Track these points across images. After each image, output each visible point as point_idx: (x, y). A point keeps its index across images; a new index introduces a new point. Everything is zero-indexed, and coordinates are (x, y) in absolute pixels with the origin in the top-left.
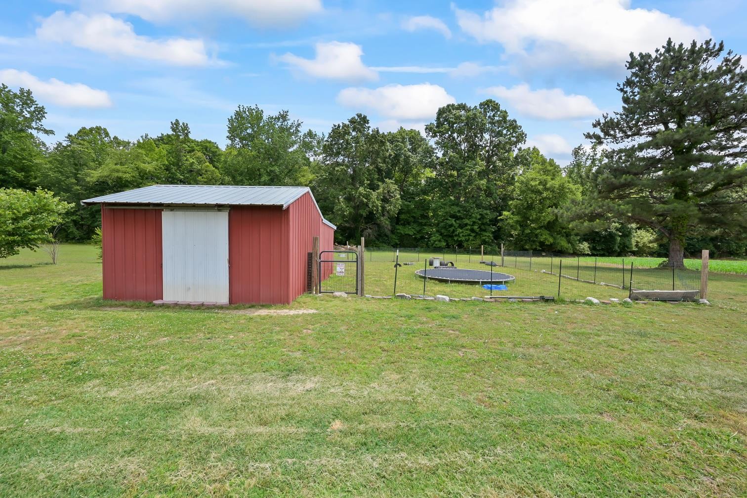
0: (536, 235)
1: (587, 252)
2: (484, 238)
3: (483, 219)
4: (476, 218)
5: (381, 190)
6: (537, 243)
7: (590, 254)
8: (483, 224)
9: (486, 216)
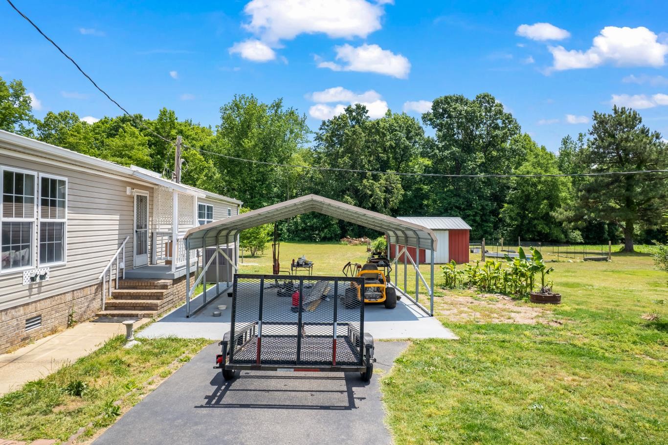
0: (535, 226)
1: (579, 241)
2: (486, 228)
3: (484, 210)
4: (477, 209)
5: (382, 181)
6: (536, 233)
7: (583, 242)
8: (484, 215)
9: (487, 208)
